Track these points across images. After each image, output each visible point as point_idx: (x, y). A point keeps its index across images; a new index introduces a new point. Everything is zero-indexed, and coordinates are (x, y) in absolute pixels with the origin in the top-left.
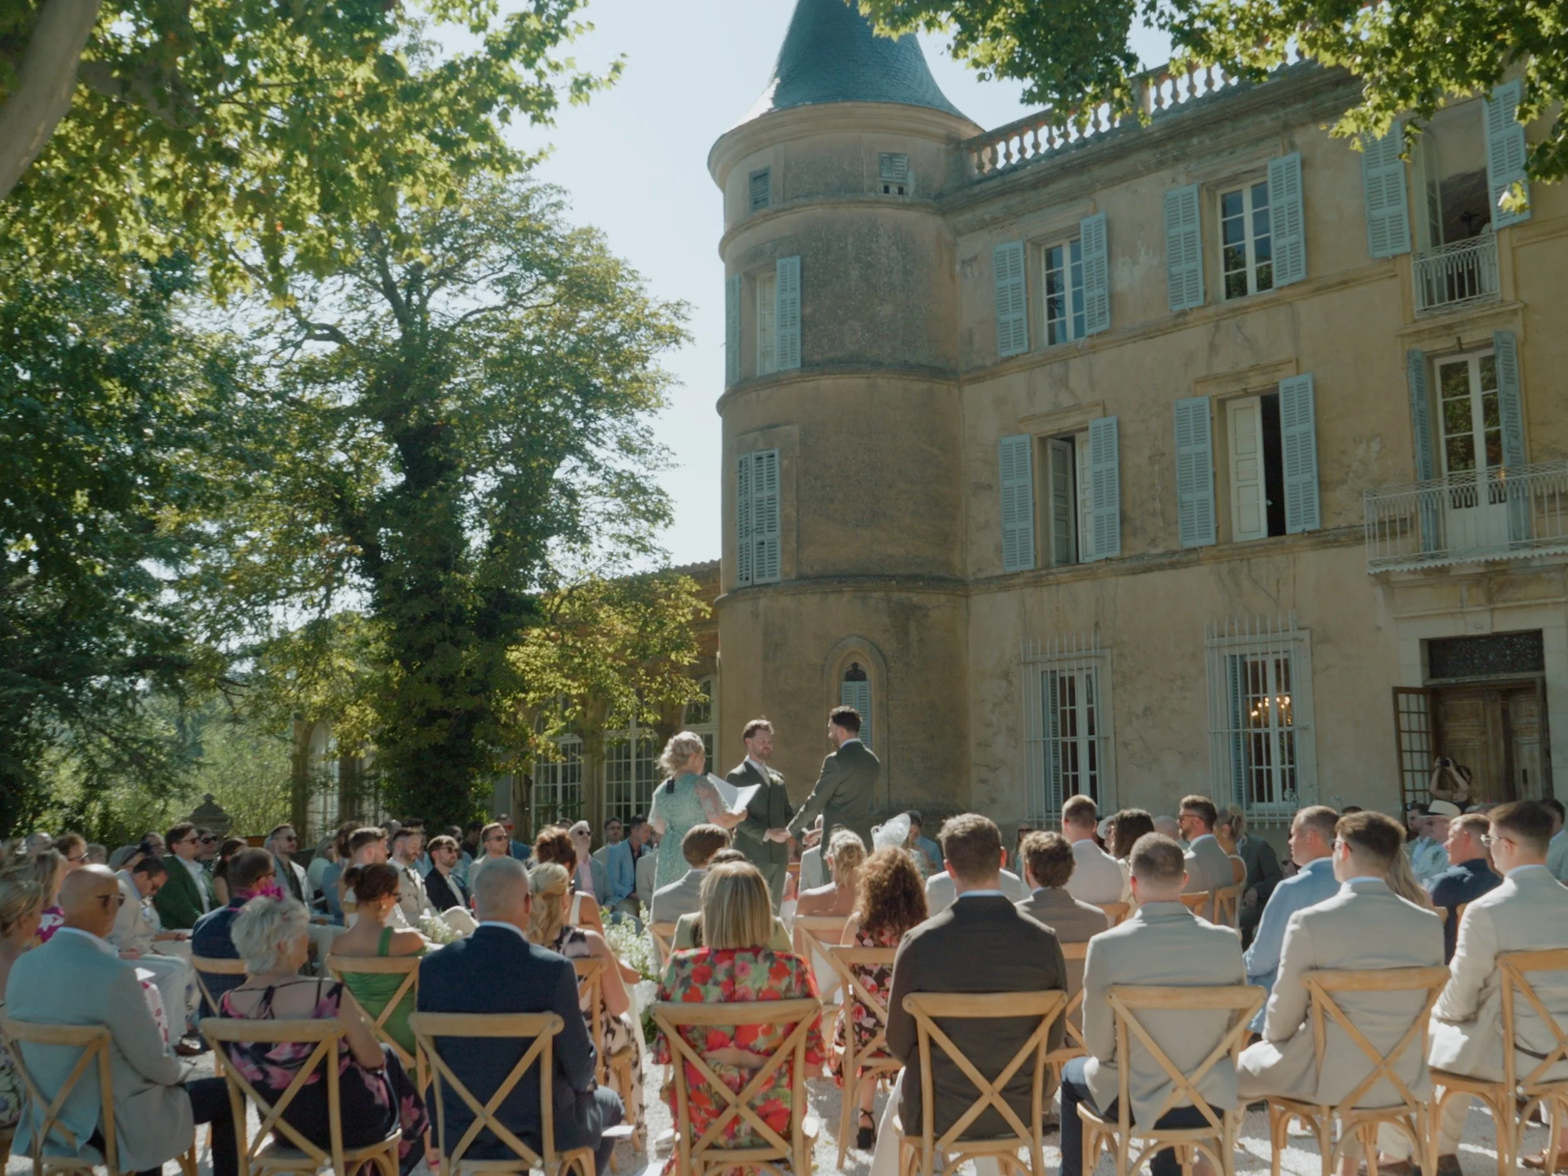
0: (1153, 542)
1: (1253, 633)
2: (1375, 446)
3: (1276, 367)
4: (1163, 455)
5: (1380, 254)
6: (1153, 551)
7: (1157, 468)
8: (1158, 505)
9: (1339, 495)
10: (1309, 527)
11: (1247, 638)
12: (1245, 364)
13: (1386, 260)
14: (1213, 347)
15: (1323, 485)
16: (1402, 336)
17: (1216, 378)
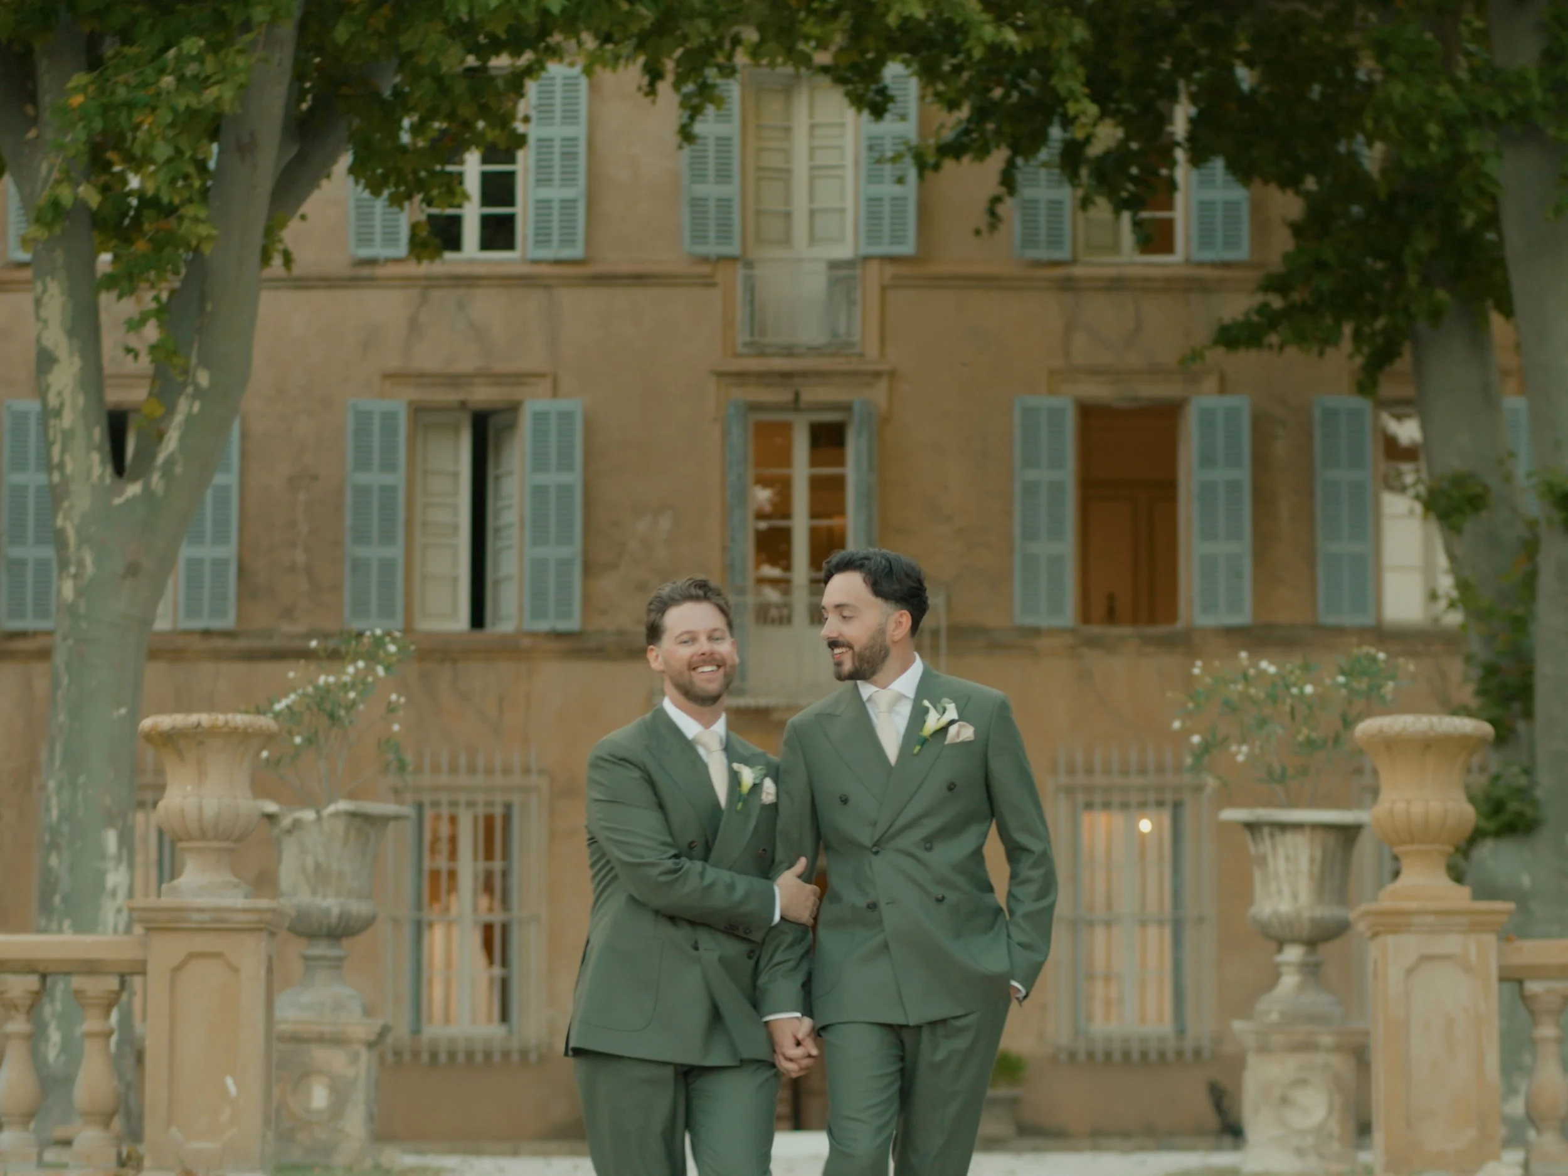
0: (288, 613)
1: (453, 770)
2: (665, 523)
3: (519, 378)
4: (315, 478)
5: (701, 250)
6: (288, 628)
7: (302, 497)
8: (300, 557)
9: (608, 583)
10: (562, 626)
11: (444, 779)
12: (467, 364)
13: (704, 259)
14: (414, 326)
15: (588, 569)
16: (720, 375)
17: (420, 378)
